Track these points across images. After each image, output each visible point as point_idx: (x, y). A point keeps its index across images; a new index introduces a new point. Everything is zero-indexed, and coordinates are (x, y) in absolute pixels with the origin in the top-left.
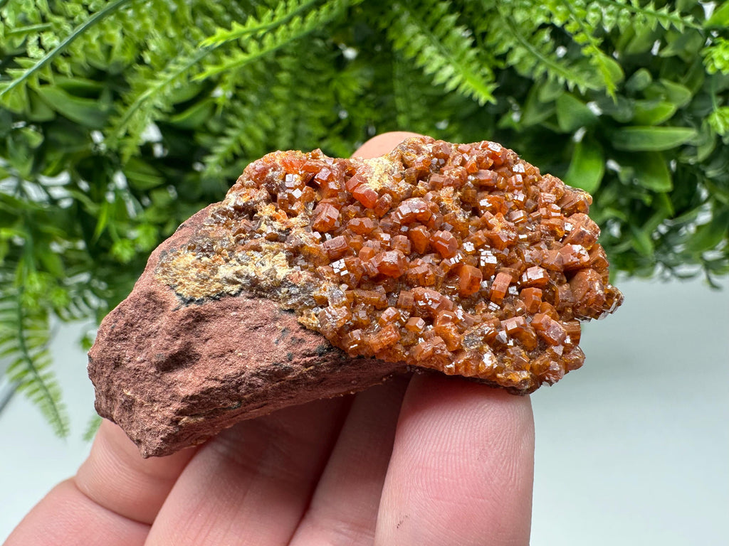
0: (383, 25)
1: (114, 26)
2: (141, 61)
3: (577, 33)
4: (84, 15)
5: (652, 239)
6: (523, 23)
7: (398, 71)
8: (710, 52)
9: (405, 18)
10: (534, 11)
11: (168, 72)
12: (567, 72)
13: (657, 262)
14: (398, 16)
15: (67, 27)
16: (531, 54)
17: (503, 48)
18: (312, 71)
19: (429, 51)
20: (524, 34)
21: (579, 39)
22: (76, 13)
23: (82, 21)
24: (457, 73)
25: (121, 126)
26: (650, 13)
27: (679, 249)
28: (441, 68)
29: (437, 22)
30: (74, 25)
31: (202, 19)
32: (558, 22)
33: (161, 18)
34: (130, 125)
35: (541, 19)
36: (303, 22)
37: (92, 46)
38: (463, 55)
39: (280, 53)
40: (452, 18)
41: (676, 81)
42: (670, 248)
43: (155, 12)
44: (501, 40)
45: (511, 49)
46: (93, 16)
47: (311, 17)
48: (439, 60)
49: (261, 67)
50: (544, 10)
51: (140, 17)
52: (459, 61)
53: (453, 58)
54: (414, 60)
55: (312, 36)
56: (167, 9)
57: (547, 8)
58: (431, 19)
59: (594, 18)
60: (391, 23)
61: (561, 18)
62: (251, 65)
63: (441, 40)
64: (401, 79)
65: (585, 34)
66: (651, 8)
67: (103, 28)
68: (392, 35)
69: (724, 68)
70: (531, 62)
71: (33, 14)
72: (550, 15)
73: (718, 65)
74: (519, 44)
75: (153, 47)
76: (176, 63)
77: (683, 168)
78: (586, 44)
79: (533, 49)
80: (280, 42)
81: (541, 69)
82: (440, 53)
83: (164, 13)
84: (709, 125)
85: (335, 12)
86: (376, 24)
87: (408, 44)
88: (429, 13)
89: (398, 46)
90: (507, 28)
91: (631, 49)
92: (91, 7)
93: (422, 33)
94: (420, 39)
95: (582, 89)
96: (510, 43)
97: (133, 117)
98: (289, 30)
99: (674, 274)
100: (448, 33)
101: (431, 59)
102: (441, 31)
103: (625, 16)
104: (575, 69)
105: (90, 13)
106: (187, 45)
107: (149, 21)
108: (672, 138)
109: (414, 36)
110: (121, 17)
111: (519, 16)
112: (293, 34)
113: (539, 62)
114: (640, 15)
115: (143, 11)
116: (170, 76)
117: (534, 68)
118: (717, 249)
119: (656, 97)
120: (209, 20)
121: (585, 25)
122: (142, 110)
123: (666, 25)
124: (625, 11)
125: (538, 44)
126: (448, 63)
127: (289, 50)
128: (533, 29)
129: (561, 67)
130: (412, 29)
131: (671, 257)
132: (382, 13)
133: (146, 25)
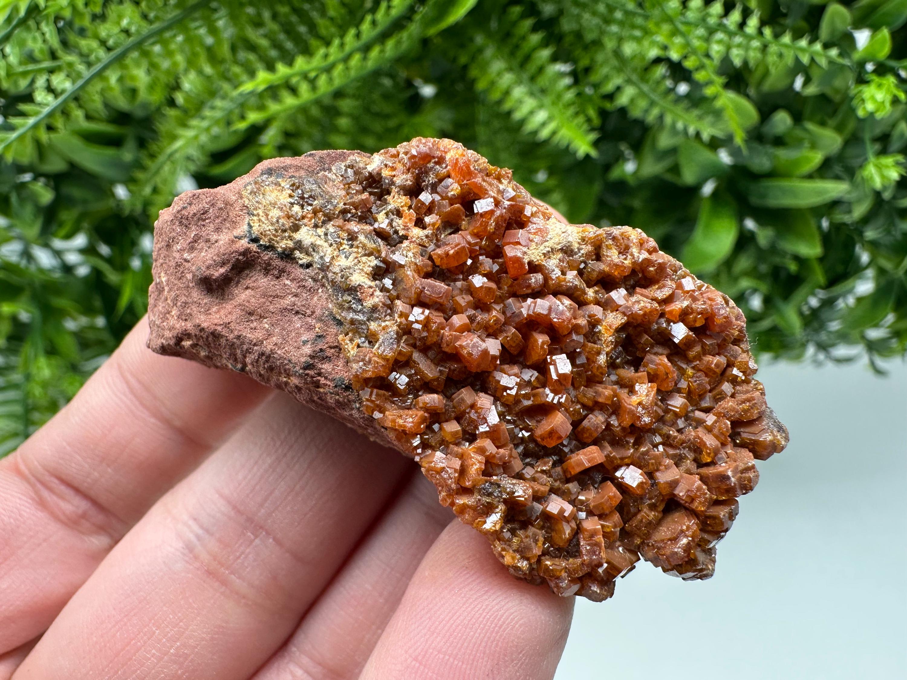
0: (463, 60)
1: (138, 64)
2: (172, 103)
3: (697, 69)
4: (101, 53)
5: (801, 314)
6: (634, 57)
7: (482, 115)
8: (860, 91)
9: (489, 52)
10: (646, 43)
11: (203, 118)
12: (686, 116)
13: (808, 341)
14: (480, 50)
15: (81, 67)
16: (642, 94)
17: (609, 87)
18: (379, 115)
19: (518, 92)
20: (635, 70)
21: (700, 76)
22: (91, 51)
23: (98, 60)
24: (550, 118)
25: (147, 181)
26: (786, 46)
27: (835, 326)
28: (532, 113)
29: (527, 58)
30: (89, 65)
31: (242, 55)
32: (675, 56)
33: (195, 55)
34: (158, 180)
35: (654, 53)
36: (365, 59)
37: (111, 89)
38: (559, 96)
39: (338, 94)
40: (545, 53)
41: (823, 124)
42: (822, 326)
43: (187, 49)
44: (607, 78)
45: (619, 89)
46: (113, 54)
47: (375, 53)
48: (529, 103)
49: (315, 111)
50: (658, 42)
51: (169, 54)
52: (554, 103)
53: (547, 100)
54: (500, 102)
55: (377, 73)
56: (202, 44)
57: (660, 38)
58: (520, 54)
59: (718, 52)
60: (473, 58)
61: (677, 52)
62: (303, 109)
63: (533, 79)
64: (487, 124)
65: (706, 71)
66: (786, 39)
67: (124, 67)
68: (474, 72)
69: (877, 111)
70: (643, 104)
71: (41, 51)
72: (665, 48)
73: (870, 106)
74: (629, 81)
75: (186, 85)
76: (213, 108)
77: (837, 227)
78: (709, 83)
79: (645, 88)
80: (338, 82)
81: (655, 112)
82: (532, 94)
83: (198, 49)
84: (863, 178)
85: (405, 46)
86: (455, 60)
87: (493, 83)
88: (517, 47)
89: (481, 85)
90: (614, 62)
91: (767, 86)
92: (111, 42)
93: (510, 69)
94: (507, 78)
95: (705, 136)
96: (617, 81)
97: (162, 172)
98: (347, 69)
99: (829, 357)
100: (541, 70)
101: (520, 102)
102: (532, 67)
103: (755, 49)
104: (696, 112)
105: (109, 49)
106: (226, 86)
107: (179, 58)
108: (819, 193)
109: (499, 74)
110: (146, 54)
111: (628, 49)
112: (353, 73)
113: (653, 103)
114: (773, 48)
115: (173, 46)
116: (205, 124)
117: (647, 111)
118: (882, 326)
119: (798, 143)
120: (252, 57)
121: (706, 61)
122: (173, 162)
123: (805, 59)
124: (756, 44)
125: (651, 82)
126: (541, 106)
127: (350, 91)
128: (645, 64)
129: (679, 109)
130: (498, 65)
131: (823, 337)
132: (462, 46)
133: (175, 64)
